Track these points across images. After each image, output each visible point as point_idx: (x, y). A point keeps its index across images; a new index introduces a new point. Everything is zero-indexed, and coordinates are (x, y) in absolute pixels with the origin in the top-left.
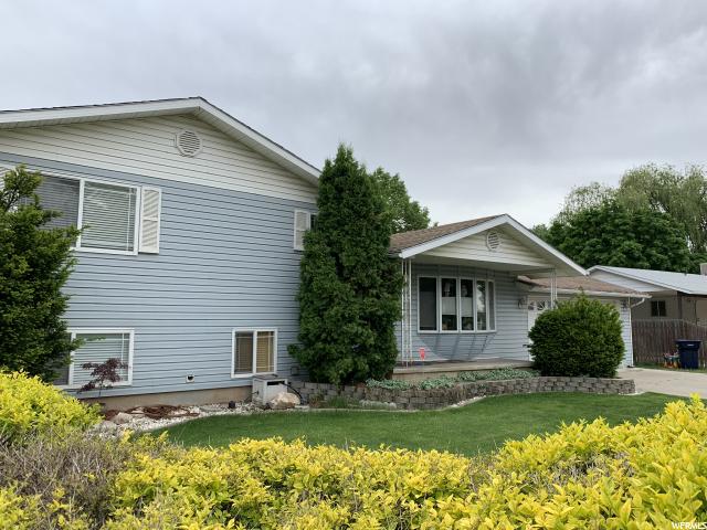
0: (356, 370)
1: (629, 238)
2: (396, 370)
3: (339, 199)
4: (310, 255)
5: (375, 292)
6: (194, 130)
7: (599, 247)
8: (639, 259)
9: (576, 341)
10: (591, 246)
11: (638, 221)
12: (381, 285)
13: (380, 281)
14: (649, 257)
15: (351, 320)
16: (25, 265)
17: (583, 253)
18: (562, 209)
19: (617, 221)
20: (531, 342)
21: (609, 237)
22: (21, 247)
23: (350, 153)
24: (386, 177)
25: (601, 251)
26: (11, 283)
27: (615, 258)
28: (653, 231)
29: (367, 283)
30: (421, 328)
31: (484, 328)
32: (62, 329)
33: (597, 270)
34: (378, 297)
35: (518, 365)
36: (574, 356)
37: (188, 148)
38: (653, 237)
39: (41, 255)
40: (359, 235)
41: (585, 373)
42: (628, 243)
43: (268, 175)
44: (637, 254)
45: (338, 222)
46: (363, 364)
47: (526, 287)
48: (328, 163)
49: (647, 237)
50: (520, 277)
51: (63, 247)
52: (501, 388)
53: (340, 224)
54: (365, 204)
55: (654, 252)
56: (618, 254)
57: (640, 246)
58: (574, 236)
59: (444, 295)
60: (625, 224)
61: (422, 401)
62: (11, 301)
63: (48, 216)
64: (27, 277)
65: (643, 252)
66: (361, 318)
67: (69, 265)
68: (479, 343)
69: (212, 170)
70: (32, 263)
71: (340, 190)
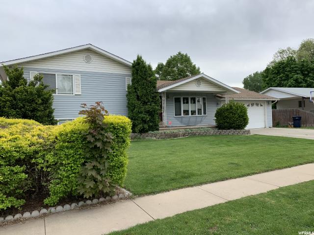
0: (144, 129)
1: (298, 74)
2: (160, 129)
3: (137, 73)
4: (129, 92)
5: (149, 104)
6: (89, 54)
7: (283, 78)
8: (301, 83)
9: (228, 117)
10: (281, 78)
11: (303, 65)
12: (152, 101)
13: (151, 100)
14: (306, 81)
15: (141, 113)
16: (40, 101)
17: (276, 81)
18: (272, 60)
19: (292, 66)
20: (216, 119)
21: (288, 73)
22: (39, 96)
23: (141, 57)
24: (182, 56)
25: (285, 80)
26: (38, 106)
27: (290, 83)
28: (309, 69)
29: (146, 101)
30: (176, 115)
31: (201, 114)
32: (53, 118)
33: (271, 89)
34: (150, 105)
35: (210, 126)
36: (227, 123)
37: (88, 60)
38: (309, 72)
39: (44, 98)
40: (144, 85)
41: (232, 128)
42: (296, 76)
43: (116, 66)
44: (300, 81)
45: (137, 81)
46: (146, 126)
47: (219, 99)
48: (134, 61)
49: (306, 72)
50: (218, 95)
51: (50, 95)
52: (197, 134)
53: (138, 82)
54: (145, 75)
55: (308, 79)
56: (291, 81)
57: (302, 77)
58: (274, 74)
59: (184, 103)
60: (296, 67)
61: (163, 137)
62: (38, 110)
63: (46, 87)
64: (42, 104)
65: (303, 80)
66: (145, 112)
67: (53, 100)
68: (199, 119)
69: (97, 66)
70: (42, 100)
71: (137, 70)
